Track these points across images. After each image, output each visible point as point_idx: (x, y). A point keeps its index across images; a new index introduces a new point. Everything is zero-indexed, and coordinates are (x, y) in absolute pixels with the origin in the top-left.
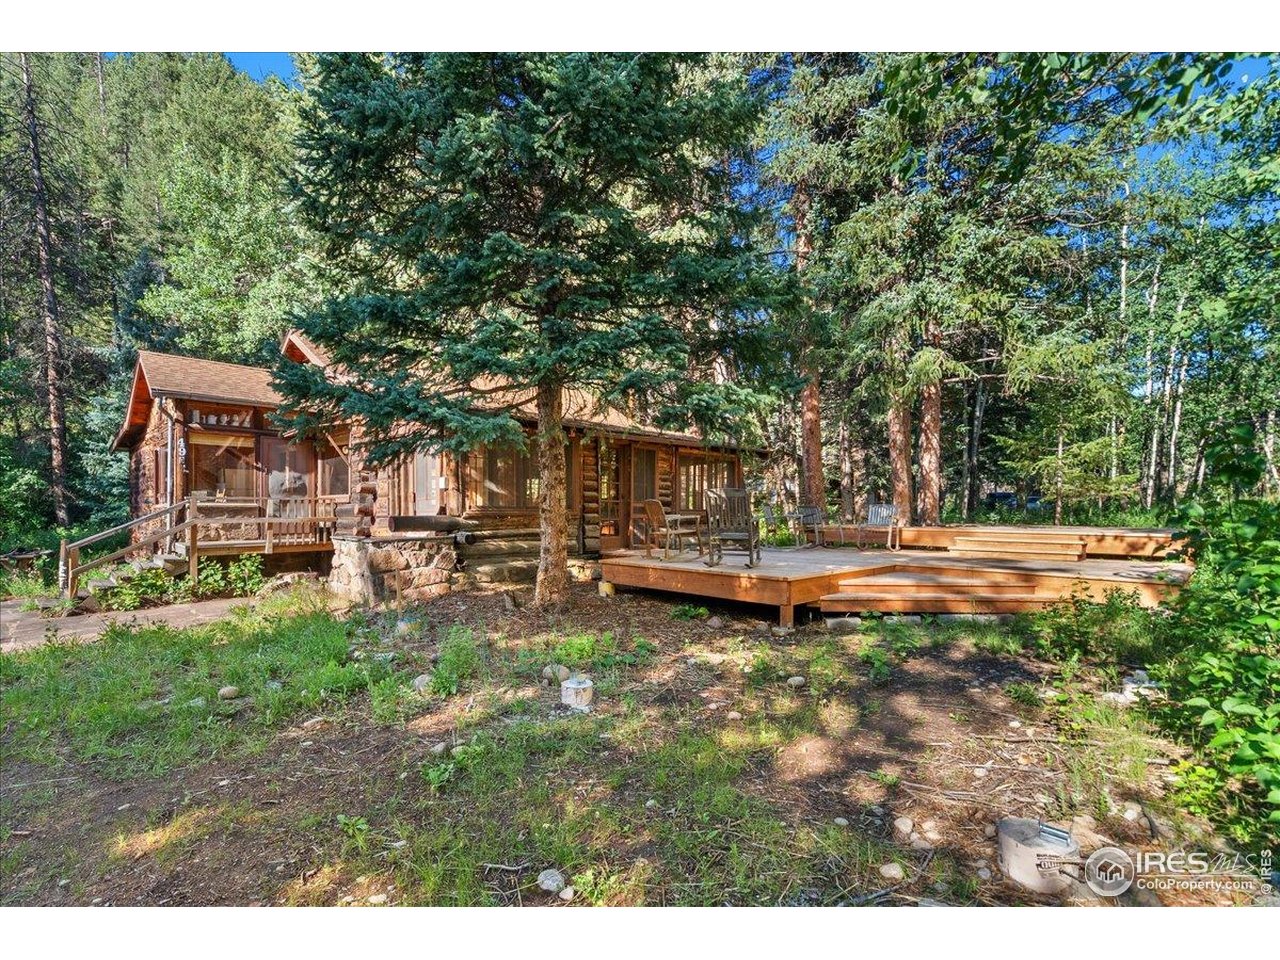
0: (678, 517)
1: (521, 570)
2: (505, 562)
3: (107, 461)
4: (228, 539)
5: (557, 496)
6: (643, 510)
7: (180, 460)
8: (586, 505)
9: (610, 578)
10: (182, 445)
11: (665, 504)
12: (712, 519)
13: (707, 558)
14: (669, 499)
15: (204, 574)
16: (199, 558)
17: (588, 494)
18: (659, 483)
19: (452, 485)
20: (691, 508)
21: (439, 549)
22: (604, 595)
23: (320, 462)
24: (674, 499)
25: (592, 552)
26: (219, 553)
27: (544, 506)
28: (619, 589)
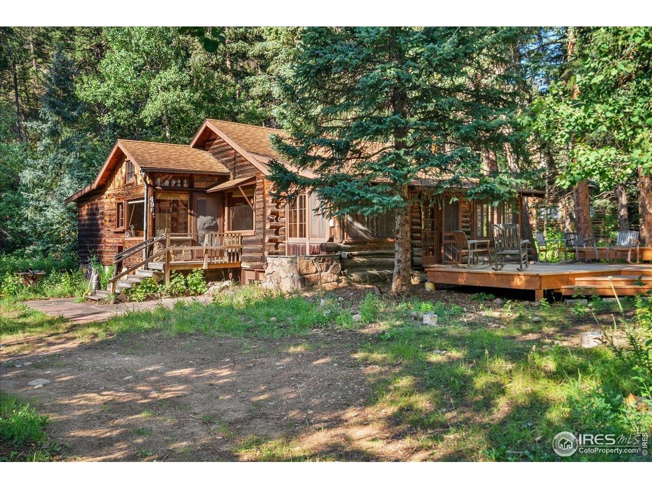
0: (475, 241)
1: (375, 276)
2: (365, 271)
3: (41, 207)
4: (176, 260)
5: (406, 230)
6: (451, 238)
7: (151, 210)
8: (414, 234)
9: (433, 279)
10: (152, 200)
11: (468, 233)
12: (496, 242)
13: (494, 267)
14: (469, 230)
15: (174, 281)
16: (171, 271)
17: (415, 227)
18: (461, 219)
19: (337, 225)
20: (485, 235)
21: (332, 262)
22: (429, 290)
23: (226, 209)
24: (473, 230)
25: (417, 266)
26: (182, 268)
27: (398, 236)
28: (438, 287)
